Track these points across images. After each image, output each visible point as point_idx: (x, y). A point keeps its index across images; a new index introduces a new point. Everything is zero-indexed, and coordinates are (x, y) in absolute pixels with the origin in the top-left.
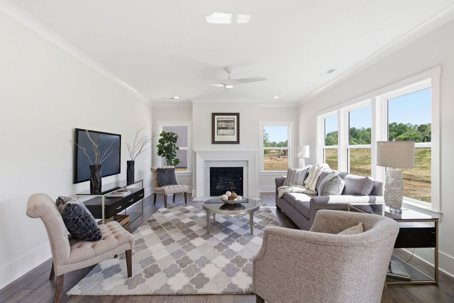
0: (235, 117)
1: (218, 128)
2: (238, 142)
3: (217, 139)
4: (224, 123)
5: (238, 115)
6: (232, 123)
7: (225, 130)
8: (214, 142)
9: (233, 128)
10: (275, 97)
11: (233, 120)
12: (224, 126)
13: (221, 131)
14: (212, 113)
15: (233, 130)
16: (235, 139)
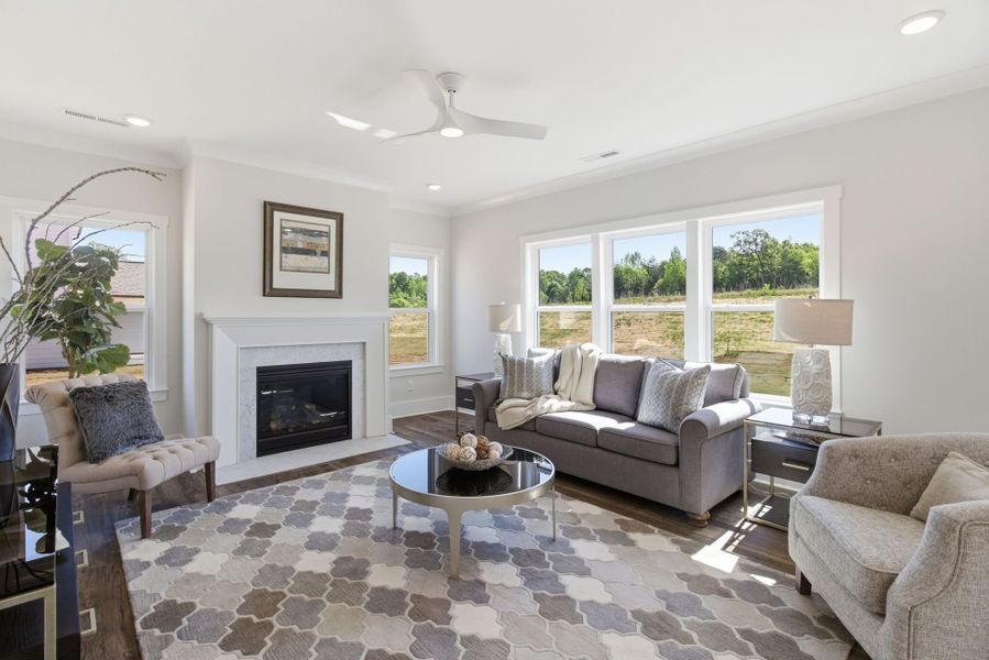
0: (332, 223)
1: (284, 250)
2: (337, 293)
3: (281, 280)
4: (300, 237)
5: (339, 217)
6: (324, 239)
7: (304, 257)
8: (269, 290)
9: (325, 254)
10: (432, 187)
11: (326, 229)
12: (300, 246)
13: (293, 260)
14: (265, 202)
15: (326, 258)
16: (331, 286)
